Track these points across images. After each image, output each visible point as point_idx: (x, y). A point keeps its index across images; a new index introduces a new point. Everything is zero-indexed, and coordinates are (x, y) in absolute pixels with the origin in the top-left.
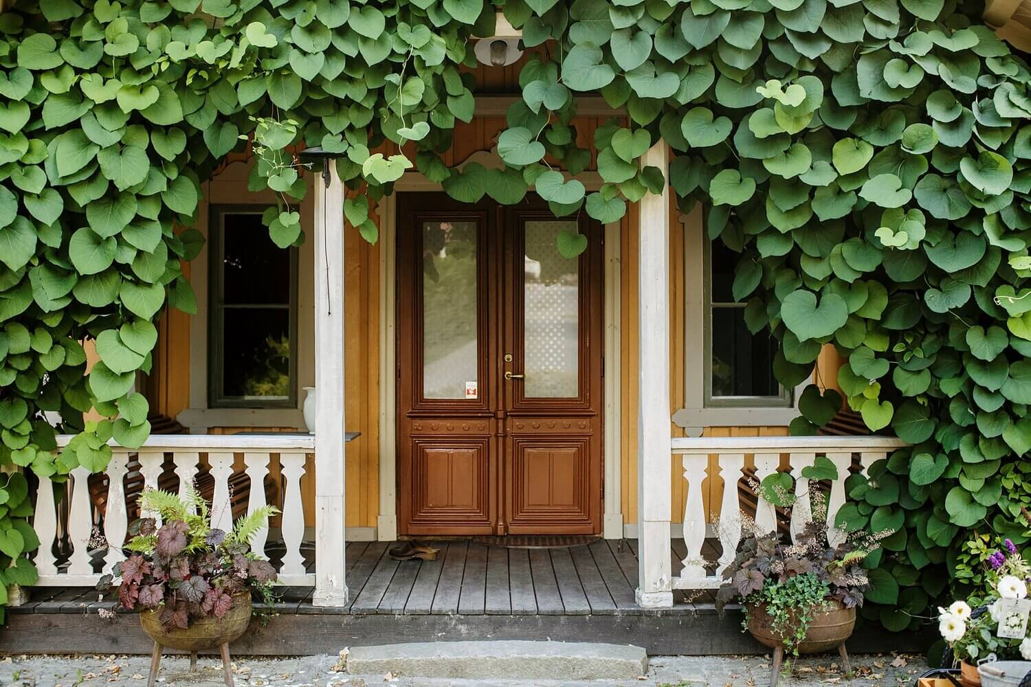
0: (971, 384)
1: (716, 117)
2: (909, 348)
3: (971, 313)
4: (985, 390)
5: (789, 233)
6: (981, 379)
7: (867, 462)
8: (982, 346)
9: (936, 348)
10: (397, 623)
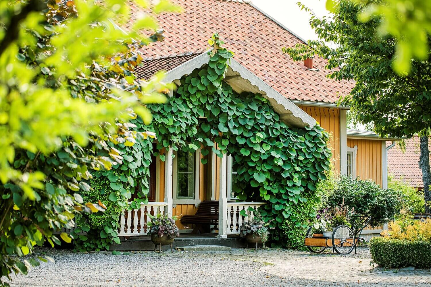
0: (287, 191)
1: (242, 137)
2: (273, 184)
3: (288, 178)
4: (290, 192)
5: (255, 162)
6: (289, 190)
7: (257, 208)
8: (290, 184)
9: (278, 184)
10: (182, 242)
